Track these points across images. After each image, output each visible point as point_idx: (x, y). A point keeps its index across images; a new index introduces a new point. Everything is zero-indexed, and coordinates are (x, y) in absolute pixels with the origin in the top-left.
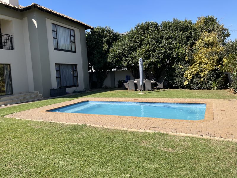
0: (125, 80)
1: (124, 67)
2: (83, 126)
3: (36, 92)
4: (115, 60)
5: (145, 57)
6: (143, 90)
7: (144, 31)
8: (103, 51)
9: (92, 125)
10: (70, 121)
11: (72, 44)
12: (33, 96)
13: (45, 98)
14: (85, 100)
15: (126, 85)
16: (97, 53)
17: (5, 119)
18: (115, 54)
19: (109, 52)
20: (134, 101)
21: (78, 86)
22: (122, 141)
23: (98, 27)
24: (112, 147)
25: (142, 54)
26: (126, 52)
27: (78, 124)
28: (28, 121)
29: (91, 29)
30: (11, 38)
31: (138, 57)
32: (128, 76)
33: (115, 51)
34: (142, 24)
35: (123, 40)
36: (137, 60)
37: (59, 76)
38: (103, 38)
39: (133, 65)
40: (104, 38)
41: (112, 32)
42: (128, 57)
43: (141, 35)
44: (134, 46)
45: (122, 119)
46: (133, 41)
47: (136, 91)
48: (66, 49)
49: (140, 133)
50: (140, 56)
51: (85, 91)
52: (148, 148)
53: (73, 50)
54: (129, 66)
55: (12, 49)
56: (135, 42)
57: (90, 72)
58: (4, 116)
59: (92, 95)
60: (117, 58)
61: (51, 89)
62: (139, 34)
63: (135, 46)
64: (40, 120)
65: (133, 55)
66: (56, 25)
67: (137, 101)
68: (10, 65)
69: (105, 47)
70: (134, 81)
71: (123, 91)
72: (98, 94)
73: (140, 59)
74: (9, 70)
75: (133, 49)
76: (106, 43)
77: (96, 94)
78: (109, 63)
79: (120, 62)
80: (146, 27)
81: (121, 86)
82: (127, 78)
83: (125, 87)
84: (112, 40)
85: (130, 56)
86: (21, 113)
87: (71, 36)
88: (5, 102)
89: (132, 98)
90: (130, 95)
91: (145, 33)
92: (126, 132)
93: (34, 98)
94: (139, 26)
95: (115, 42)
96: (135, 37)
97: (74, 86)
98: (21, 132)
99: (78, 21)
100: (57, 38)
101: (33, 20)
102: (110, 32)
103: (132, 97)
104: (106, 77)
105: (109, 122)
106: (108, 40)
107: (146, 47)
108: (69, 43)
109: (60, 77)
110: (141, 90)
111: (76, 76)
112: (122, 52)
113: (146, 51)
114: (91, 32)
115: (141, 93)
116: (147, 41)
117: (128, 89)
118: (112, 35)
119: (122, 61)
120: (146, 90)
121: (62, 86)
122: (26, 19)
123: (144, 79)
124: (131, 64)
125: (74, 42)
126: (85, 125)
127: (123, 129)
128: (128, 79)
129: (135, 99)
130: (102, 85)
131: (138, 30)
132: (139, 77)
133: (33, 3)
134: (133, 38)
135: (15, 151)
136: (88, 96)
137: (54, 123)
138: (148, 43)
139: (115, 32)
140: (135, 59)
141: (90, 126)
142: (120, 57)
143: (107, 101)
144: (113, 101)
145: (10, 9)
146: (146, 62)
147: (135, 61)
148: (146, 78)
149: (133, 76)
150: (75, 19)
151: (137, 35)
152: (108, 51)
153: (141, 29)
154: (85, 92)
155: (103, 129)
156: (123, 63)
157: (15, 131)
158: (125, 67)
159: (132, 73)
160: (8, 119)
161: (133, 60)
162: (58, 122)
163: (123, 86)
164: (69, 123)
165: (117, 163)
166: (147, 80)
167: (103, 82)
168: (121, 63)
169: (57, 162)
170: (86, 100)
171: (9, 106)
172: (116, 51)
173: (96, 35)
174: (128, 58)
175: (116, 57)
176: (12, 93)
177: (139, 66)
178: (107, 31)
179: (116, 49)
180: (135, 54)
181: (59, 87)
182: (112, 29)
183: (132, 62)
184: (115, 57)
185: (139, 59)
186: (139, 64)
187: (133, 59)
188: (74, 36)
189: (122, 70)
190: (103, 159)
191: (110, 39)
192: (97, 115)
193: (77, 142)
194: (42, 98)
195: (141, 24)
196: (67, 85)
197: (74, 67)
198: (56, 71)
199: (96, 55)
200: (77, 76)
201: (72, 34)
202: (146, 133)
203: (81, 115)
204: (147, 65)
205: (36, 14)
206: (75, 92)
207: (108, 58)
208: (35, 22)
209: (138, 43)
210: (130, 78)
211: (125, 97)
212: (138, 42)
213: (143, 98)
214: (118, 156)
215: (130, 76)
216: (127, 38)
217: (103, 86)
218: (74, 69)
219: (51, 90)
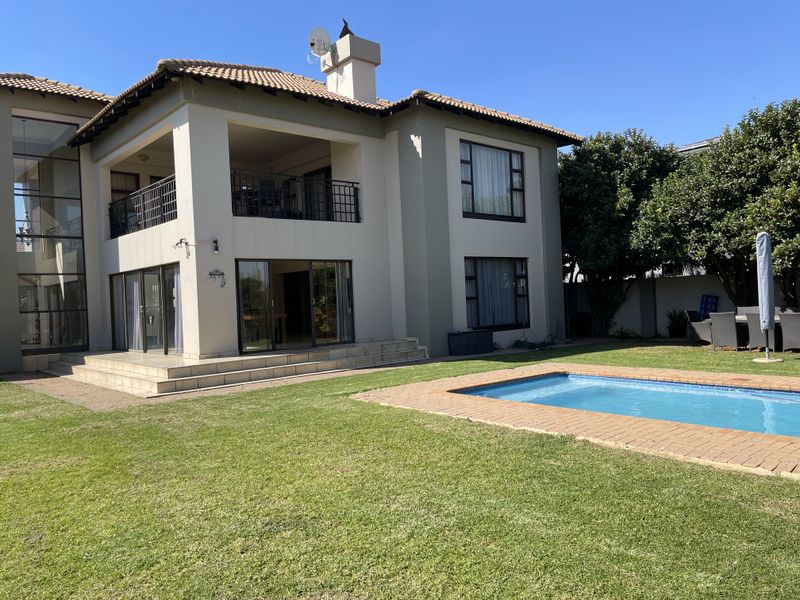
0: (694, 312)
1: (694, 264)
2: (564, 441)
3: (410, 339)
4: (659, 240)
5: (779, 229)
6: (771, 350)
7: (775, 134)
8: (614, 212)
9: (591, 440)
10: (523, 424)
11: (514, 196)
12: (404, 349)
13: (435, 357)
14: (557, 371)
15: (701, 329)
16: (595, 221)
17: (355, 403)
18: (658, 221)
19: (637, 214)
20: (737, 384)
21: (528, 325)
22: (694, 493)
23: (599, 135)
24: (662, 503)
25: (767, 217)
26: (701, 214)
27: (549, 433)
28: (412, 412)
29: (577, 142)
30: (356, 190)
31: (752, 228)
32: (708, 297)
33: (660, 210)
34: (770, 109)
35: (689, 172)
36: (747, 238)
37: (474, 295)
38: (616, 169)
39: (729, 257)
40: (622, 170)
41: (647, 148)
42: (710, 229)
43: (765, 149)
44: (737, 190)
45: (691, 433)
46: (732, 172)
47: (742, 353)
48: (498, 213)
49: (759, 477)
50: (760, 225)
51: (550, 344)
52: (783, 521)
53: (518, 213)
54: (713, 261)
55: (358, 220)
56: (738, 174)
57: (567, 281)
58: (348, 395)
59: (575, 357)
60: (666, 235)
61: (450, 332)
62: (754, 147)
63: (741, 188)
64: (440, 413)
65: (731, 220)
66: (471, 143)
67: (745, 384)
68: (350, 262)
69: (621, 200)
70: (736, 314)
71: (689, 349)
72: (596, 353)
73: (759, 235)
74: (348, 276)
75: (730, 201)
76: (628, 185)
77: (589, 355)
78: (636, 251)
79: (678, 246)
80: (783, 119)
81: (681, 332)
82: (707, 303)
83: (697, 336)
84: (650, 174)
85: (715, 224)
86: (386, 391)
87: (512, 171)
88: (339, 362)
89: (725, 374)
90: (718, 365)
91: (779, 139)
92: (708, 471)
93: (406, 355)
94: (754, 118)
95: (661, 180)
96: (740, 158)
97: (517, 325)
98: (401, 437)
99: (535, 123)
100: (471, 183)
101: (412, 137)
102: (641, 147)
103: (728, 371)
104: (624, 298)
105: (648, 437)
106: (633, 175)
107: (783, 191)
108: (505, 194)
109: (476, 298)
110: (763, 350)
111: (523, 296)
112: (688, 211)
113: (786, 205)
114: (576, 153)
115: (765, 360)
116: (789, 168)
117: (707, 343)
118: (650, 157)
119: (688, 242)
120: (784, 348)
121: (481, 325)
122: (393, 136)
123: (777, 309)
124: (724, 252)
125: (522, 190)
126: (571, 438)
127: (695, 460)
128: (709, 307)
129: (740, 376)
130: (608, 327)
131: (750, 133)
132: (754, 302)
133: (415, 92)
134: (729, 162)
135: (399, 476)
136: (563, 359)
137: (480, 424)
138: (795, 176)
139: (662, 146)
140: (740, 234)
141: (586, 442)
142: (677, 230)
143: (632, 377)
144: (654, 378)
145: (358, 112)
146: (787, 244)
147: (740, 243)
148: (784, 303)
149: (730, 295)
150: (524, 120)
151: (748, 151)
152: (632, 212)
153: (766, 128)
154: (554, 347)
155: (628, 454)
156: (690, 251)
157: (386, 433)
158: (698, 265)
159: (727, 286)
160: (361, 403)
161: (729, 238)
162: (489, 422)
163: (688, 331)
164: (523, 428)
165: (681, 544)
166: (789, 311)
167: (612, 316)
168: (681, 251)
169: (508, 515)
170: (561, 371)
171: (349, 373)
172: (664, 211)
173: (592, 161)
174: (710, 231)
175: (664, 230)
176: (353, 341)
177: (755, 262)
178: (631, 145)
179: (663, 202)
180: (737, 218)
181: (474, 329)
182: (648, 139)
183: (726, 246)
184: (657, 232)
185: (756, 234)
186: (757, 253)
187: (729, 234)
188: (521, 172)
189: (686, 273)
190: (635, 529)
191: (641, 170)
192: (605, 415)
193: (553, 479)
194: (428, 356)
195: (762, 110)
196: (496, 323)
197: (517, 265)
198: (468, 278)
199: (590, 227)
200: (527, 296)
201: (516, 165)
202: (780, 479)
203: (552, 410)
204: (789, 257)
205: (421, 120)
206: (518, 344)
207: (633, 234)
208: (417, 141)
209: (752, 180)
210: (716, 304)
211: (697, 369)
212: (754, 176)
213: (770, 377)
214: (681, 528)
215: (717, 298)
216: (707, 163)
217: (612, 331)
218: (519, 272)
219: (452, 336)
